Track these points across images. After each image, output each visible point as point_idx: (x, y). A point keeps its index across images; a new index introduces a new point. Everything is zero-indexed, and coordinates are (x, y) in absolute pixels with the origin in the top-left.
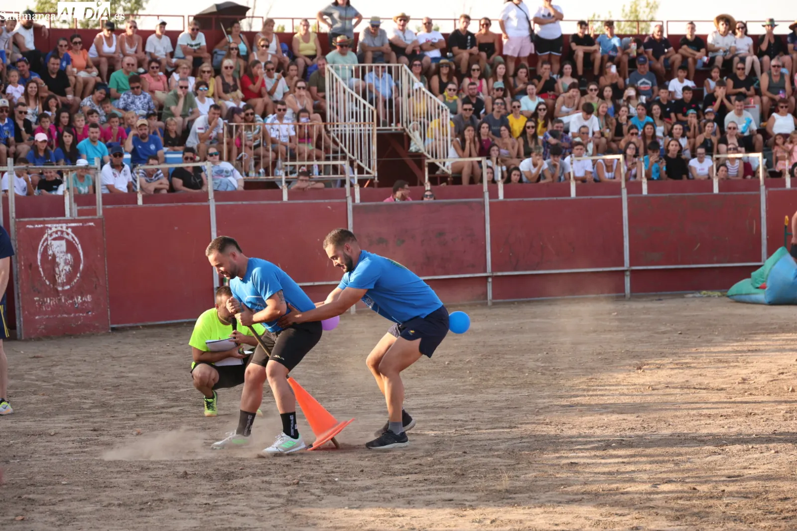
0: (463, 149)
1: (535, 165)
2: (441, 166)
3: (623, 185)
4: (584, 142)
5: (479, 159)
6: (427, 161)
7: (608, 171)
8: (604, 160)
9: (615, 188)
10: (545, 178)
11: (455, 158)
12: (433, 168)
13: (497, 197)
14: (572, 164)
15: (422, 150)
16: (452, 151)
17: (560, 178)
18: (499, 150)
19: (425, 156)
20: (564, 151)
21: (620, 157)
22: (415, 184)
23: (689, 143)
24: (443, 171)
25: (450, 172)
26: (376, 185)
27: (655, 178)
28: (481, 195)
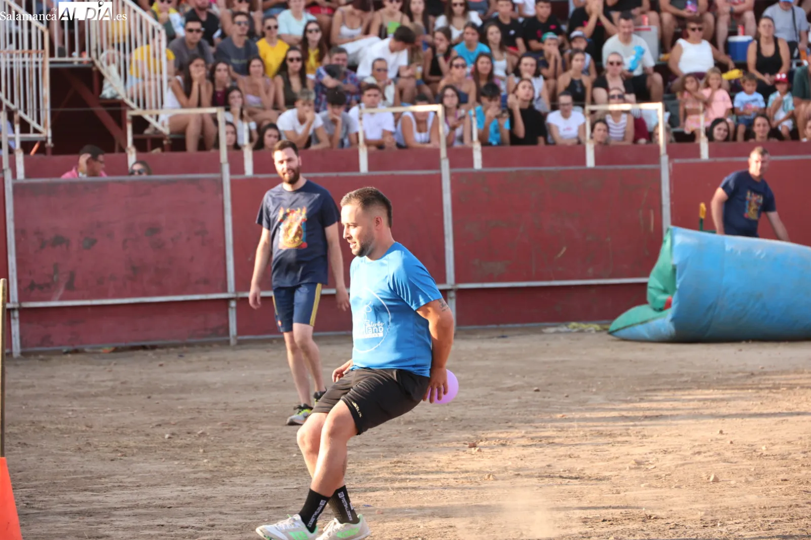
0: (188, 93)
1: (302, 120)
2: (152, 121)
3: (443, 153)
4: (380, 84)
5: (213, 110)
6: (129, 114)
7: (420, 131)
8: (414, 113)
9: (430, 159)
10: (318, 141)
11: (174, 108)
12: (140, 124)
13: (242, 171)
14: (361, 119)
15: (122, 95)
16: (169, 96)
17: (342, 143)
18: (242, 96)
19: (127, 105)
20: (348, 97)
21: (438, 108)
22: (111, 150)
23: (548, 86)
24: (156, 129)
25: (166, 131)
26: (49, 151)
27: (494, 143)
28: (217, 168)
